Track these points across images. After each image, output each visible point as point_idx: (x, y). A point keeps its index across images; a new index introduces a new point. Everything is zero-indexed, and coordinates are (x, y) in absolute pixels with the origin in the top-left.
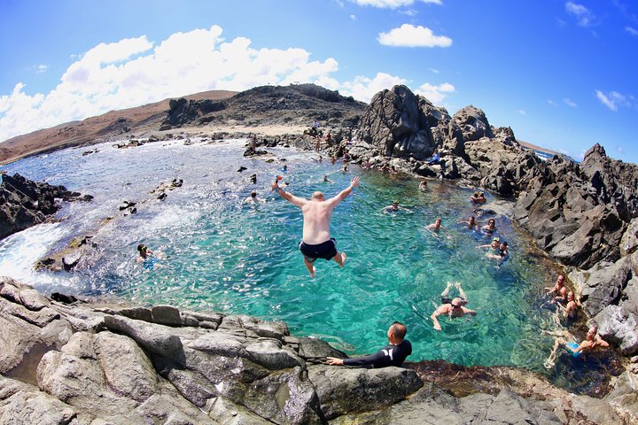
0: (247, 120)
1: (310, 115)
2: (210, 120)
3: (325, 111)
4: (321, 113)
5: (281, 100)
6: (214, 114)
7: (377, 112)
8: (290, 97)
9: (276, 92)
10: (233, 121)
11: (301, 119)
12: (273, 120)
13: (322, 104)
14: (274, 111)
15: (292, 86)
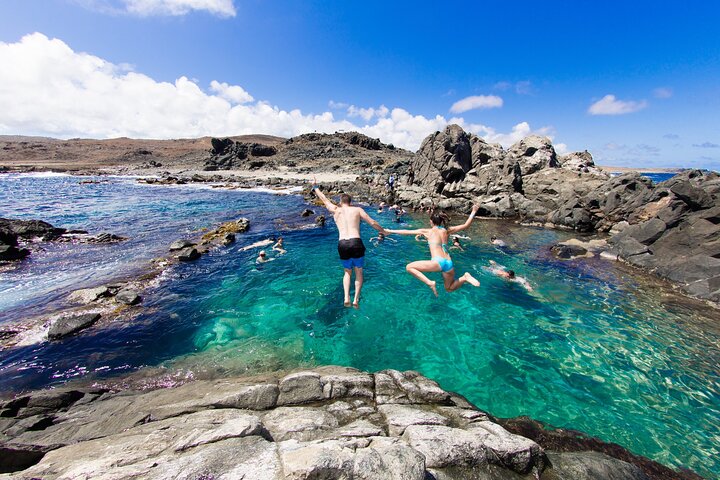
0: (299, 168)
1: (356, 163)
2: (260, 165)
3: (369, 159)
4: (366, 161)
5: (328, 148)
6: (264, 159)
7: (427, 155)
8: (336, 145)
9: (323, 140)
10: (285, 168)
11: (348, 167)
12: (322, 168)
13: (365, 153)
14: (323, 160)
15: (337, 134)
